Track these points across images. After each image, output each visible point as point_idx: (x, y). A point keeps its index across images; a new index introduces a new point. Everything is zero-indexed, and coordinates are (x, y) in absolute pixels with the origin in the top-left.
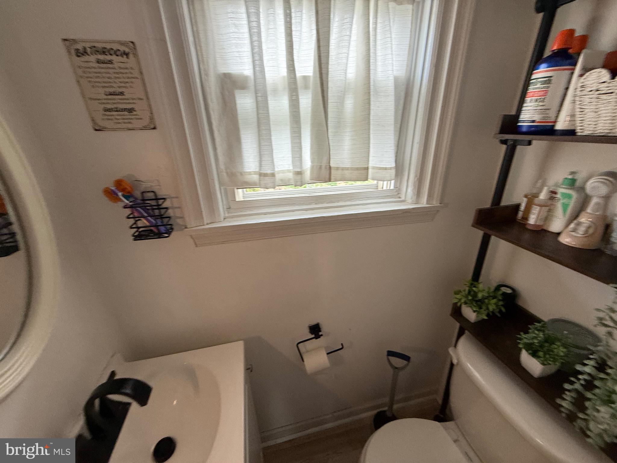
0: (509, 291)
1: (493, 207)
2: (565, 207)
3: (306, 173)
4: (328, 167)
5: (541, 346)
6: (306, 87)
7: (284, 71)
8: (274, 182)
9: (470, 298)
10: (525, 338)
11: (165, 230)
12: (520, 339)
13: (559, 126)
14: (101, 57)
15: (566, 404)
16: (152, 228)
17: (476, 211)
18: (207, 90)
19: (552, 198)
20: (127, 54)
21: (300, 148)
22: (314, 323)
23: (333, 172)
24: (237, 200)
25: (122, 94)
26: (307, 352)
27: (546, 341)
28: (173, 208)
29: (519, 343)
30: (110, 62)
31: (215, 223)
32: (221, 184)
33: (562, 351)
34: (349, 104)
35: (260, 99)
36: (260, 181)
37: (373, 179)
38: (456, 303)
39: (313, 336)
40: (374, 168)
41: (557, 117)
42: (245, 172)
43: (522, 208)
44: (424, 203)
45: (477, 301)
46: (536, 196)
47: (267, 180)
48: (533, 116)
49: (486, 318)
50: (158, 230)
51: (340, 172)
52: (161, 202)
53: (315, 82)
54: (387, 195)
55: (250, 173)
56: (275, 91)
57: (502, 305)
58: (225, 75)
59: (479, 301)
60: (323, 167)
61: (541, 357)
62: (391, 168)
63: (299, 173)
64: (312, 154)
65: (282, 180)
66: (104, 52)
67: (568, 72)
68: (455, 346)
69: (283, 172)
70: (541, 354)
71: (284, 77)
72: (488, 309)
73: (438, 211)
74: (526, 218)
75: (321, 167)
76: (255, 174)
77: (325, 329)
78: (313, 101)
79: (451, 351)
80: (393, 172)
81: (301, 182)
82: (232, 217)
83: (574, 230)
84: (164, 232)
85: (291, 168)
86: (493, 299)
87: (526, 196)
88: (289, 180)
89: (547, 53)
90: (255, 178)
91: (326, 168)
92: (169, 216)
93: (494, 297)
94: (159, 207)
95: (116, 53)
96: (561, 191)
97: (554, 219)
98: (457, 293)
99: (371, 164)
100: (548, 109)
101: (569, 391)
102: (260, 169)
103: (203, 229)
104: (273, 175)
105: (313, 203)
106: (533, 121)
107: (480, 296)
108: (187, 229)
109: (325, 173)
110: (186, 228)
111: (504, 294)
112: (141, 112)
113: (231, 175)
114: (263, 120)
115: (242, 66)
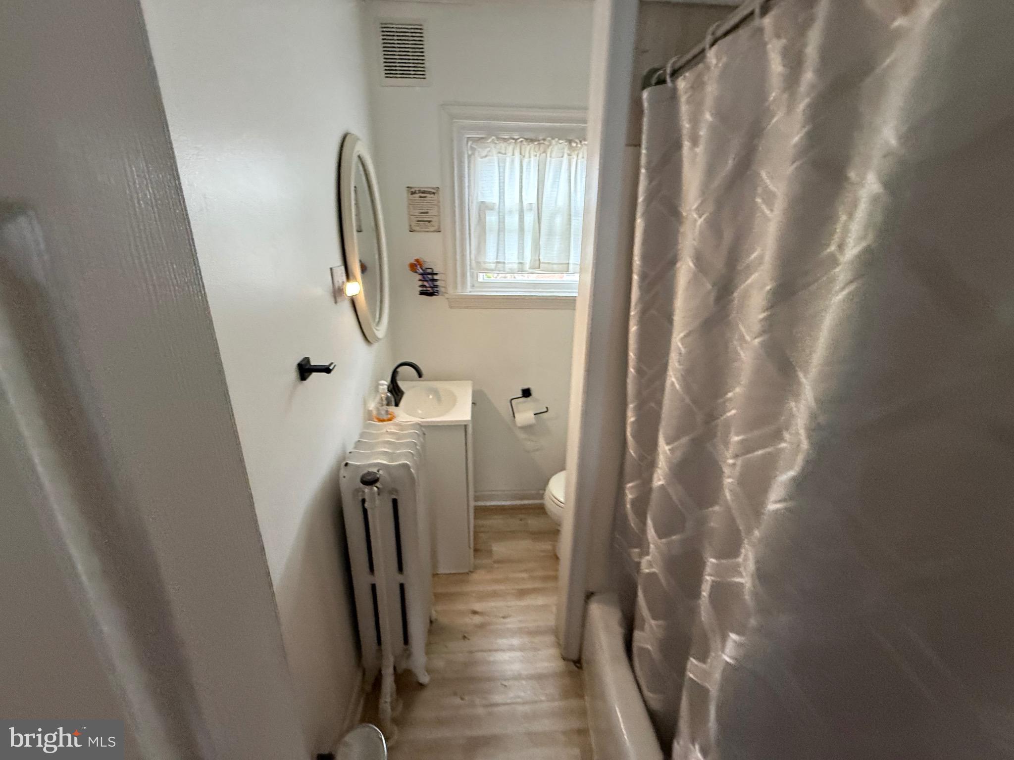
3: (526, 264)
6: (531, 210)
7: (517, 200)
8: (504, 267)
14: (423, 195)
18: (471, 211)
20: (434, 193)
22: (526, 387)
25: (427, 213)
26: (518, 407)
28: (441, 281)
30: (425, 197)
31: (465, 292)
32: (471, 269)
34: (559, 221)
35: (501, 217)
36: (495, 268)
42: (486, 262)
47: (500, 266)
53: (535, 206)
55: (490, 263)
56: (510, 212)
58: (482, 202)
63: (522, 265)
64: (530, 251)
65: (510, 269)
66: (424, 192)
69: (511, 263)
71: (516, 205)
77: (533, 392)
78: (532, 219)
81: (523, 271)
82: (475, 290)
85: (517, 260)
88: (515, 269)
90: (493, 266)
91: (537, 262)
95: (430, 193)
99: (571, 261)
102: (497, 259)
103: (457, 294)
104: (504, 263)
110: (447, 293)
112: (435, 223)
113: (478, 263)
114: (501, 229)
115: (493, 198)
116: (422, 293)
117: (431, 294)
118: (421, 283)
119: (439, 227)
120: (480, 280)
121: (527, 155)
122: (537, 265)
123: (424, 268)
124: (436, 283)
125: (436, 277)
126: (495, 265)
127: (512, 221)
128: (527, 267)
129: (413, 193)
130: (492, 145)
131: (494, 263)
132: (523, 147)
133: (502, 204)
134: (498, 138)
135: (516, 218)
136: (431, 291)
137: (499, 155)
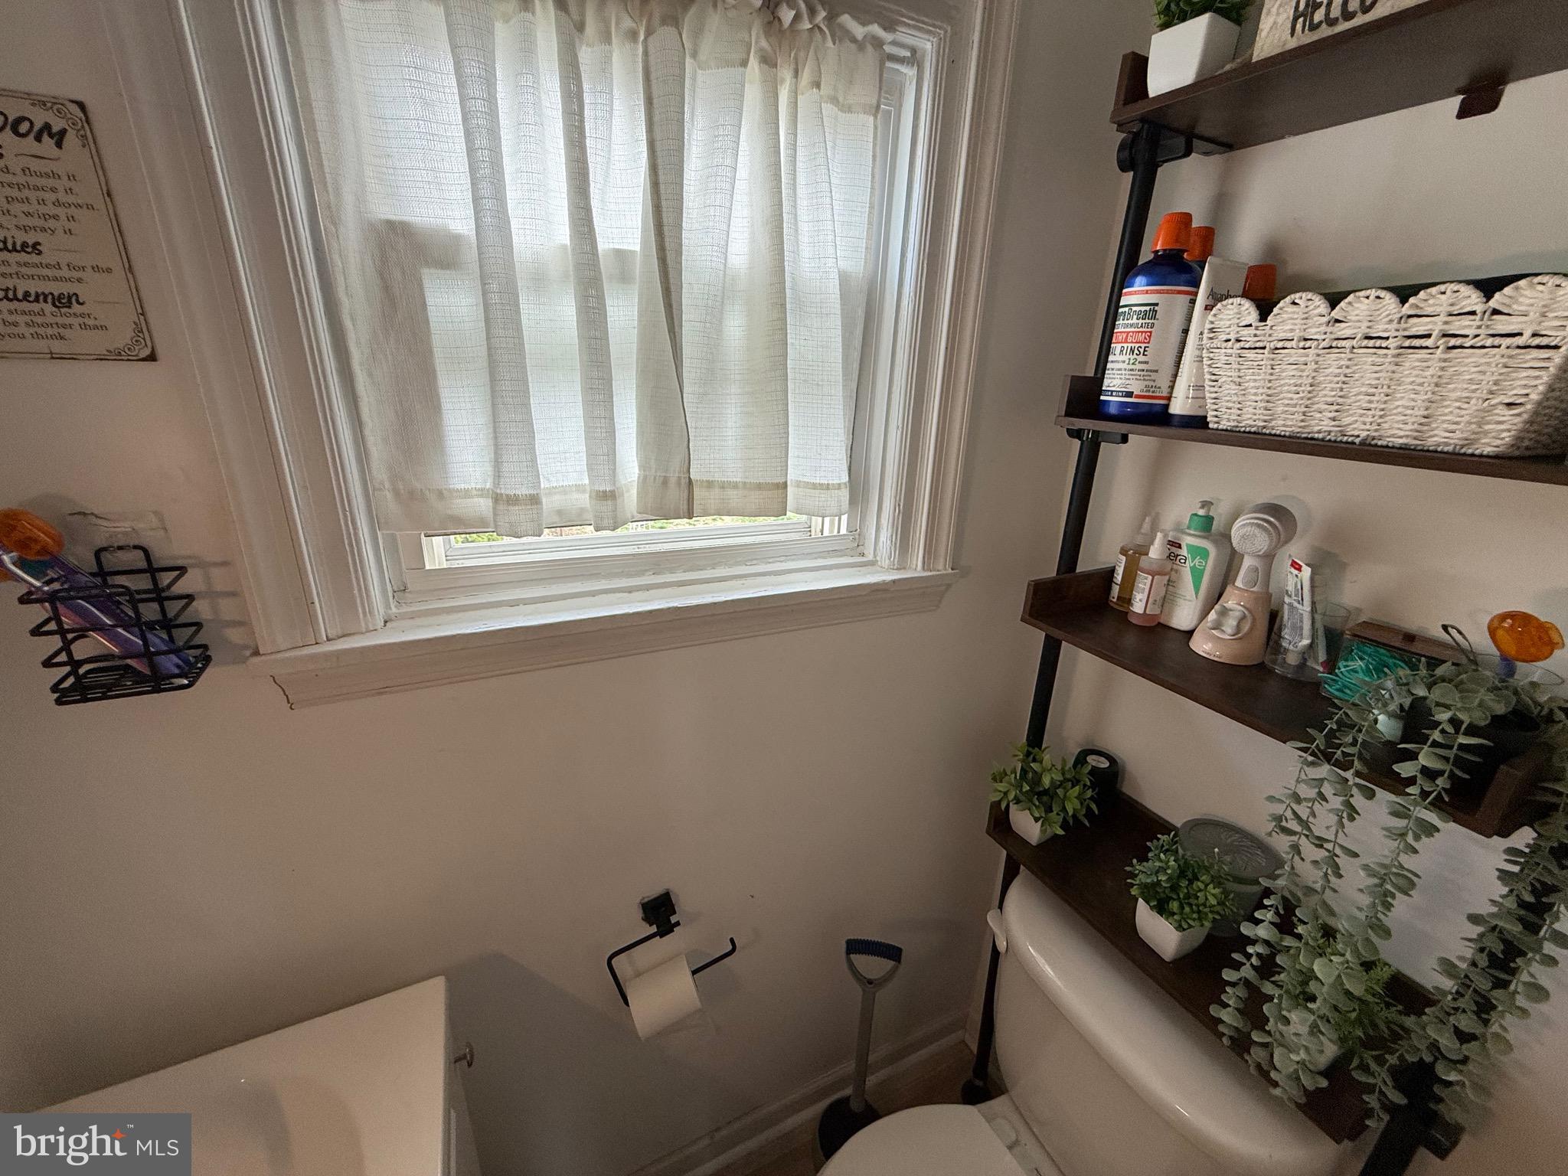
0: (1104, 764)
1: (1062, 577)
2: (1197, 575)
3: (626, 495)
4: (684, 481)
5: (1174, 888)
6: (624, 277)
7: (563, 234)
9: (1026, 788)
10: (1143, 872)
11: (178, 666)
12: (1134, 876)
13: (1177, 408)
15: (1228, 1016)
16: (129, 661)
17: (1029, 585)
19: (1172, 557)
20: (55, 135)
21: (611, 433)
22: (653, 891)
23: (697, 492)
24: (427, 568)
25: (31, 248)
26: (638, 974)
27: (1182, 873)
28: (212, 595)
29: (1132, 885)
31: (356, 637)
32: (375, 524)
33: (1213, 895)
34: (735, 327)
35: (494, 298)
36: (495, 515)
37: (798, 511)
38: (999, 802)
39: (654, 929)
40: (798, 484)
41: (1172, 387)
42: (450, 491)
43: (1119, 577)
44: (916, 569)
45: (1040, 794)
46: (1143, 551)
47: (517, 513)
48: (1128, 382)
49: (1060, 832)
50: (152, 666)
51: (716, 492)
52: (166, 578)
53: (645, 267)
54: (832, 549)
55: (467, 494)
56: (539, 280)
57: (1092, 798)
58: (391, 224)
59: (1046, 792)
60: (673, 481)
61: (1173, 914)
62: (839, 486)
63: (609, 496)
64: (642, 445)
65: (560, 513)
67: (1184, 299)
68: (1001, 907)
69: (564, 490)
70: (1174, 906)
71: (564, 247)
72: (1064, 809)
73: (949, 586)
74: (1126, 600)
75: (665, 482)
76: (481, 496)
77: (684, 904)
78: (640, 315)
79: (991, 918)
80: (845, 495)
81: (615, 517)
82: (412, 616)
83: (1217, 626)
84: (177, 671)
85: (587, 482)
86: (1073, 786)
87: (1124, 552)
88: (582, 510)
89: (1145, 256)
90: (483, 506)
91: (679, 484)
92: (194, 621)
93: (1075, 782)
94: (159, 595)
95: (16, 126)
96: (1187, 541)
97: (1180, 601)
98: (998, 778)
99: (792, 475)
100: (1156, 371)
101: (1233, 985)
102: (496, 484)
103: (313, 658)
104: (535, 500)
105: (646, 571)
106: (1129, 394)
107: (1046, 781)
108: (256, 660)
109: (675, 496)
110: (256, 653)
111: (1094, 771)
112: (106, 308)
113: (409, 497)
114: (504, 354)
115: (443, 207)
118: (49, 643)
119: (142, 328)
120: (434, 563)
125: (179, 584)
126: (490, 501)
127: (550, 321)
128: (631, 498)
133: (494, 241)
135: (566, 310)
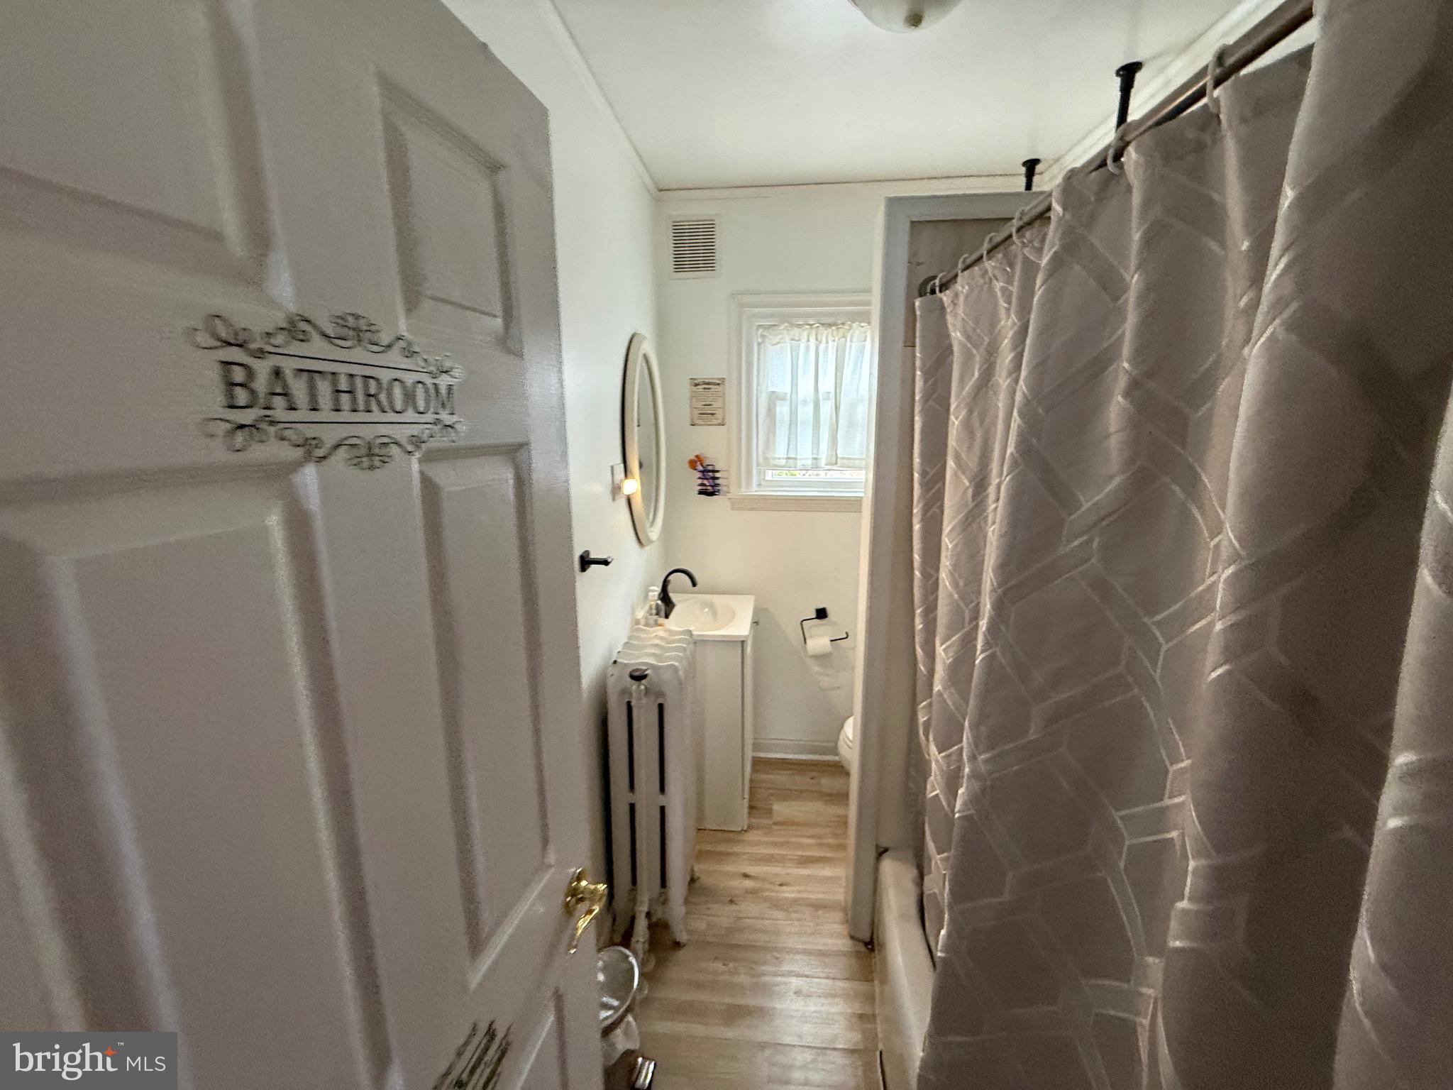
3: (822, 460)
6: (826, 400)
7: (811, 390)
8: (796, 465)
11: (717, 496)
14: (707, 386)
16: (709, 488)
18: (760, 401)
20: (718, 384)
22: (821, 606)
23: (839, 461)
24: (766, 479)
25: (710, 405)
26: (811, 637)
28: (722, 479)
30: (709, 389)
31: (750, 491)
32: (758, 465)
35: (793, 408)
42: (775, 457)
53: (832, 397)
55: (779, 459)
56: (805, 402)
58: (772, 392)
63: (817, 461)
65: (803, 465)
66: (708, 384)
69: (804, 458)
71: (811, 394)
77: (829, 611)
78: (829, 411)
81: (818, 468)
82: (762, 488)
84: (715, 493)
85: (811, 456)
88: (809, 465)
90: (783, 462)
94: (715, 476)
95: (714, 384)
102: (787, 454)
103: (741, 495)
104: (796, 459)
109: (834, 459)
110: (728, 493)
112: (719, 415)
113: (766, 459)
114: (793, 422)
115: (784, 388)
116: (701, 493)
117: (712, 494)
118: (700, 481)
119: (724, 419)
120: (768, 477)
121: (824, 341)
122: (834, 461)
123: (704, 465)
124: (717, 482)
125: (717, 475)
126: (785, 461)
127: (806, 412)
128: (823, 462)
129: (696, 385)
130: (785, 332)
131: (783, 458)
132: (820, 332)
133: (794, 394)
134: (792, 325)
135: (810, 409)
136: (712, 490)
137: (793, 342)
